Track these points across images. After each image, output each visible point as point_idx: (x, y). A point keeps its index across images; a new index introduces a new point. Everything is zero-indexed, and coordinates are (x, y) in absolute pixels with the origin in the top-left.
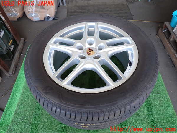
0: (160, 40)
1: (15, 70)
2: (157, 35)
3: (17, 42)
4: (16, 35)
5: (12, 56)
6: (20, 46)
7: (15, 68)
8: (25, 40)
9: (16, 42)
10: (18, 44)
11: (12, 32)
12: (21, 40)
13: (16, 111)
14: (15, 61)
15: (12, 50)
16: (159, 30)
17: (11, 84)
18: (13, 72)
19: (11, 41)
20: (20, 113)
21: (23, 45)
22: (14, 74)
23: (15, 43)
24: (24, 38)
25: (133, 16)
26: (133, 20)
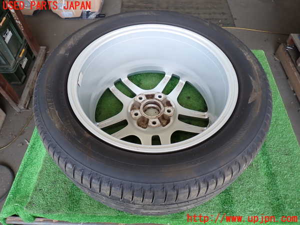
0: (281, 63)
1: (29, 102)
2: (274, 54)
3: (34, 52)
4: (32, 40)
5: (24, 77)
6: (39, 61)
7: (29, 99)
8: (47, 50)
9: (31, 53)
10: (34, 57)
11: (25, 35)
12: (41, 50)
13: (41, 172)
14: (29, 86)
15: (23, 67)
16: (278, 46)
17: (22, 125)
18: (25, 105)
19: (23, 50)
20: (49, 176)
21: (43, 58)
22: (27, 109)
23: (29, 54)
24: (45, 47)
25: (235, 19)
26: (234, 26)
